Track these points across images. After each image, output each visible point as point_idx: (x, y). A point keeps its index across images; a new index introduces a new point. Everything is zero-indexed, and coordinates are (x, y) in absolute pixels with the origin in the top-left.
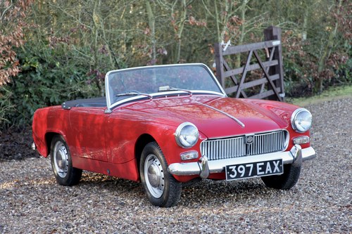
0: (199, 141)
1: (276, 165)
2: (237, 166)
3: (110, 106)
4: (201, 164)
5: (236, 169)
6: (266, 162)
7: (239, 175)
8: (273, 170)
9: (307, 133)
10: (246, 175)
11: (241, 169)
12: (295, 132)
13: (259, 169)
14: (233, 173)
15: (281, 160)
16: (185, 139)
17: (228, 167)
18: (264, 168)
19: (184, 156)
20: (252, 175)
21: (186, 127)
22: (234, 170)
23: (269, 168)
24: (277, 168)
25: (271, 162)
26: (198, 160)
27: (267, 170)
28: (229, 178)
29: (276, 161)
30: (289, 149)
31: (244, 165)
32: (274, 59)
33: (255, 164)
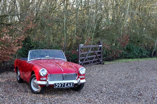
0: (47, 75)
1: (71, 84)
2: (58, 83)
3: (28, 61)
4: (46, 82)
5: (58, 84)
6: (68, 83)
7: (59, 86)
8: (70, 85)
9: (84, 75)
10: (61, 86)
11: (60, 85)
12: (80, 74)
13: (65, 85)
14: (57, 86)
15: (73, 83)
16: (43, 74)
17: (55, 84)
18: (67, 85)
19: (41, 79)
20: (63, 87)
21: (43, 70)
22: (57, 85)
23: (69, 85)
24: (72, 85)
25: (70, 83)
26: (46, 81)
27: (68, 85)
28: (55, 87)
29: (72, 83)
30: (77, 80)
31: (61, 83)
32: (99, 50)
33: (64, 83)
